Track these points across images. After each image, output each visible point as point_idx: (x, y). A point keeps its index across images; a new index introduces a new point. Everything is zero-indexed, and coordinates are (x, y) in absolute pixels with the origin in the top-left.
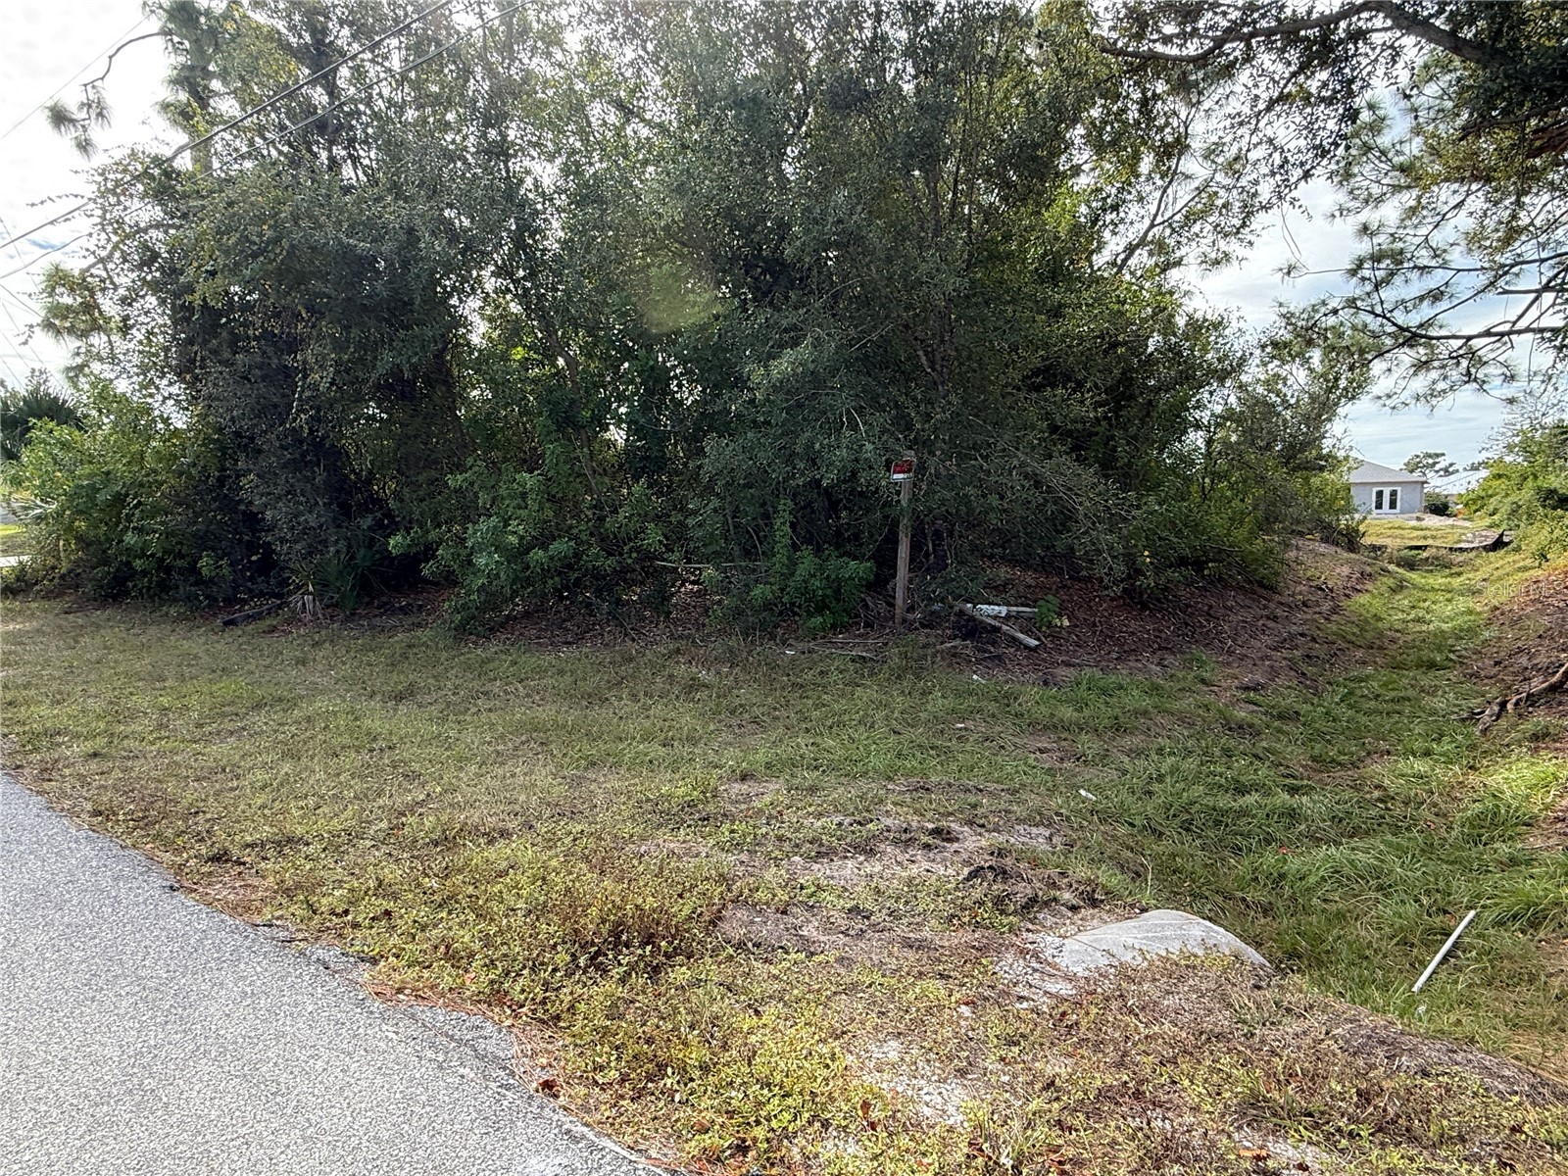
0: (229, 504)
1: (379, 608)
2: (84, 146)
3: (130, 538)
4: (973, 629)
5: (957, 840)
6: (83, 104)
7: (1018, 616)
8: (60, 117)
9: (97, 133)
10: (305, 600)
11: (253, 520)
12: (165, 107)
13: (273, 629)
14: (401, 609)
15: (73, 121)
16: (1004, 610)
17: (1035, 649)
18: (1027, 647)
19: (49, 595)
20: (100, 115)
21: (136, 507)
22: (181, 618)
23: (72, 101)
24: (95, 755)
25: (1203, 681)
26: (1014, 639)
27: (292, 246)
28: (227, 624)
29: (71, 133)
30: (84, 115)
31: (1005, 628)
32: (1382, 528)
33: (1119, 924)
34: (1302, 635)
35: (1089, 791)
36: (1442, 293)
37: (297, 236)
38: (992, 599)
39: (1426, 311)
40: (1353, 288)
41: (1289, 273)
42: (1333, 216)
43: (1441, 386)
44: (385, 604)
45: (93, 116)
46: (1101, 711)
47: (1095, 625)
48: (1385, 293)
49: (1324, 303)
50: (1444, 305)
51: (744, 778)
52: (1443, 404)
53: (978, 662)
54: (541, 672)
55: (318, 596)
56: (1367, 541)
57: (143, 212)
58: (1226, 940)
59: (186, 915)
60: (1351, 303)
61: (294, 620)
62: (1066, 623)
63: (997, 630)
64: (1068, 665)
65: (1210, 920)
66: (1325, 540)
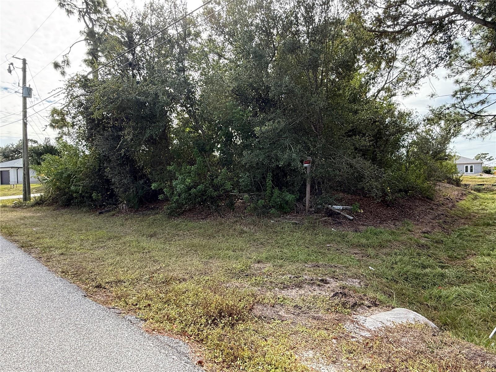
0: (101, 177)
1: (145, 208)
2: (63, 73)
3: (73, 188)
4: (332, 214)
5: (329, 283)
6: (63, 61)
7: (346, 209)
8: (56, 66)
9: (67, 69)
10: (123, 206)
11: (108, 181)
12: (85, 61)
13: (114, 215)
14: (152, 208)
15: (60, 66)
16: (341, 207)
17: (352, 220)
18: (349, 219)
19: (49, 205)
20: (68, 64)
21: (74, 178)
22: (87, 212)
23: (60, 61)
24: (62, 254)
25: (409, 230)
26: (345, 217)
27: (122, 100)
28: (100, 213)
29: (60, 70)
30: (63, 64)
31: (342, 213)
32: (467, 178)
33: (385, 312)
34: (442, 215)
35: (372, 267)
36: (485, 101)
37: (124, 97)
38: (337, 204)
39: (480, 107)
40: (454, 101)
41: (432, 97)
42: (446, 78)
43: (486, 131)
44: (147, 207)
45: (66, 65)
46: (374, 240)
47: (372, 212)
48: (465, 102)
49: (444, 106)
50: (486, 105)
51: (259, 262)
52: (487, 137)
53: (334, 224)
54: (194, 228)
55: (127, 205)
56: (463, 183)
57: (78, 91)
58: (422, 319)
59: (89, 305)
60: (454, 105)
61: (120, 212)
62: (362, 211)
63: (340, 214)
64: (363, 225)
65: (416, 311)
66: (449, 183)
